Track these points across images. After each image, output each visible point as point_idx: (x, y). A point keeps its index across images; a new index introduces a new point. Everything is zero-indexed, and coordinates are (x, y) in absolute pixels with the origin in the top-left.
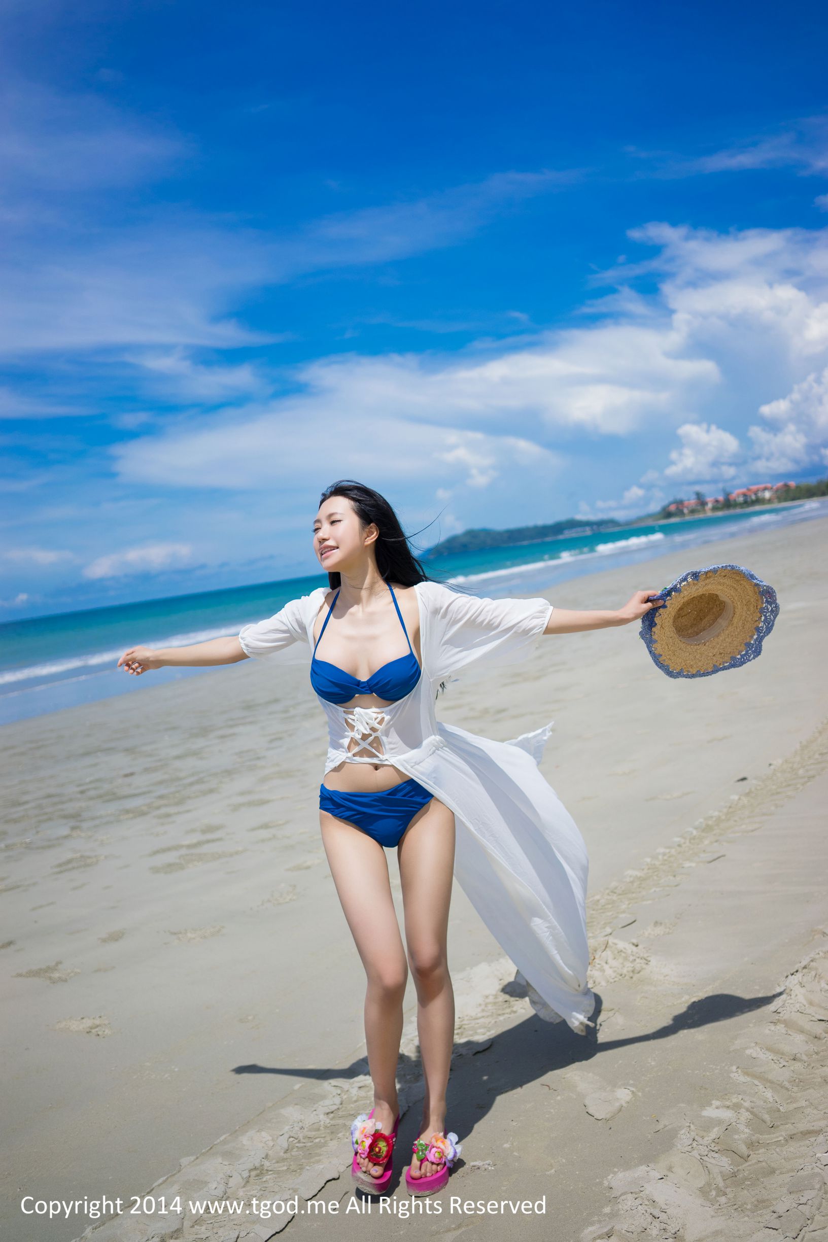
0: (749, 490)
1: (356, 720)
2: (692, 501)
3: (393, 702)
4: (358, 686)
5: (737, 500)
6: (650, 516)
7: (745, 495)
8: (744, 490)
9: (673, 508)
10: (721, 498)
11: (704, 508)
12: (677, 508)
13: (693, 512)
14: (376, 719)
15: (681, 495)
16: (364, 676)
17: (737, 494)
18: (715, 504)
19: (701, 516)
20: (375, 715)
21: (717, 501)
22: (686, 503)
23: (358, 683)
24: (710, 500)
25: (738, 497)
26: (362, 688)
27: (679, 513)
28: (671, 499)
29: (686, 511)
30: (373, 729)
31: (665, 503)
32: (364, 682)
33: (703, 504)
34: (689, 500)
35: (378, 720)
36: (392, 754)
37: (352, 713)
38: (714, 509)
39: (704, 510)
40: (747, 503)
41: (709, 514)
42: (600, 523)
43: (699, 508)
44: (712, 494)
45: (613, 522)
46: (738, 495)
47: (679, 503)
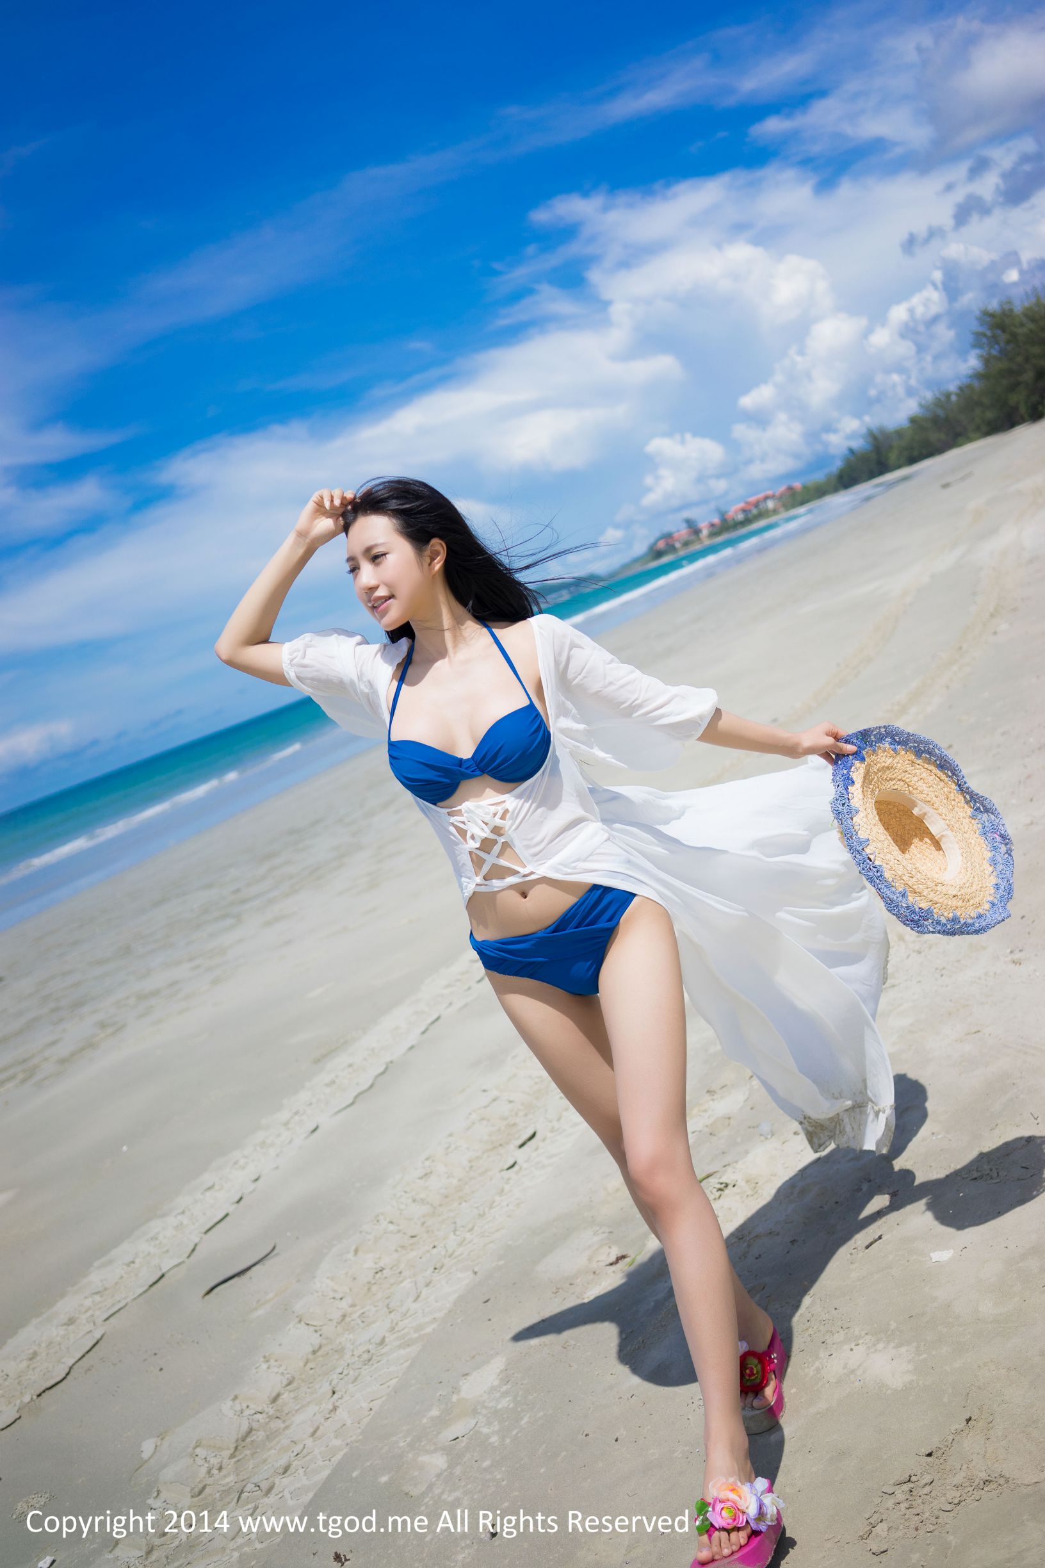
0: (747, 503)
1: (466, 822)
2: (683, 532)
3: (519, 783)
4: (460, 767)
5: (736, 519)
6: (636, 561)
7: (744, 511)
8: (741, 505)
9: (661, 545)
10: (716, 520)
11: (698, 536)
12: (667, 544)
13: (686, 544)
14: (495, 815)
15: (668, 528)
16: (465, 750)
17: (734, 511)
18: (711, 529)
19: (697, 547)
20: (493, 809)
21: (712, 525)
22: (676, 535)
23: (460, 762)
24: (704, 527)
25: (737, 515)
26: (467, 768)
27: (671, 549)
28: (657, 534)
29: (678, 545)
30: (497, 830)
31: (652, 540)
32: (468, 760)
33: (696, 532)
34: (678, 531)
35: (499, 815)
36: (536, 861)
37: (459, 813)
38: (712, 535)
39: (699, 539)
40: (747, 521)
41: (707, 542)
42: (579, 581)
43: (693, 537)
44: (706, 518)
45: (592, 579)
46: (736, 512)
47: (668, 536)
